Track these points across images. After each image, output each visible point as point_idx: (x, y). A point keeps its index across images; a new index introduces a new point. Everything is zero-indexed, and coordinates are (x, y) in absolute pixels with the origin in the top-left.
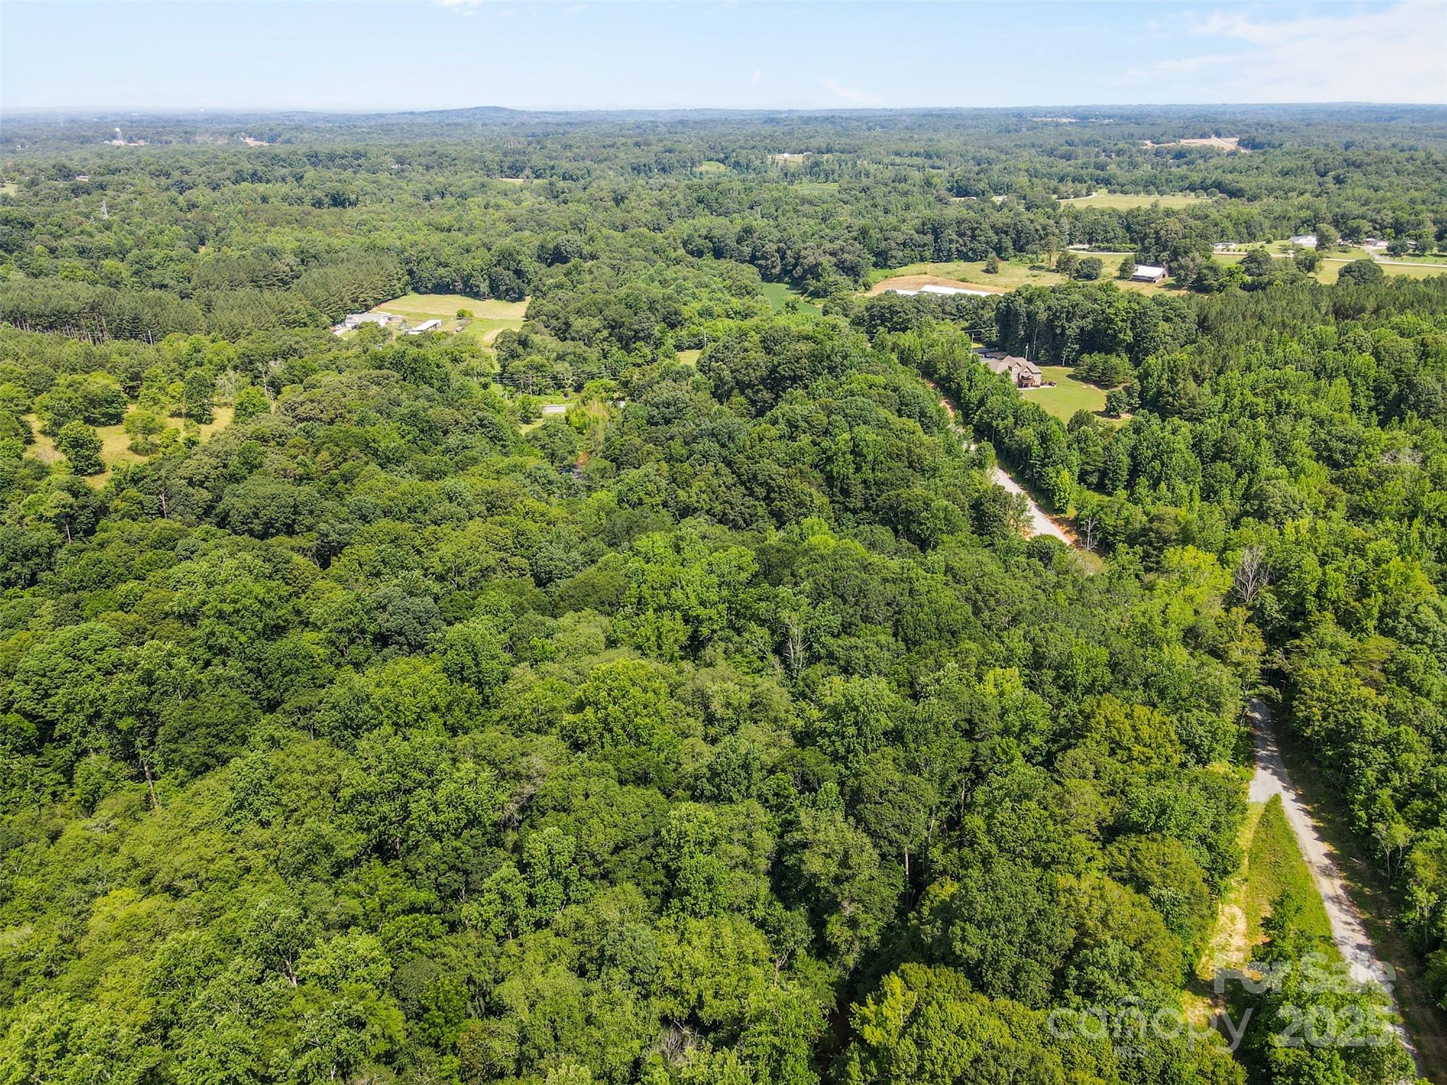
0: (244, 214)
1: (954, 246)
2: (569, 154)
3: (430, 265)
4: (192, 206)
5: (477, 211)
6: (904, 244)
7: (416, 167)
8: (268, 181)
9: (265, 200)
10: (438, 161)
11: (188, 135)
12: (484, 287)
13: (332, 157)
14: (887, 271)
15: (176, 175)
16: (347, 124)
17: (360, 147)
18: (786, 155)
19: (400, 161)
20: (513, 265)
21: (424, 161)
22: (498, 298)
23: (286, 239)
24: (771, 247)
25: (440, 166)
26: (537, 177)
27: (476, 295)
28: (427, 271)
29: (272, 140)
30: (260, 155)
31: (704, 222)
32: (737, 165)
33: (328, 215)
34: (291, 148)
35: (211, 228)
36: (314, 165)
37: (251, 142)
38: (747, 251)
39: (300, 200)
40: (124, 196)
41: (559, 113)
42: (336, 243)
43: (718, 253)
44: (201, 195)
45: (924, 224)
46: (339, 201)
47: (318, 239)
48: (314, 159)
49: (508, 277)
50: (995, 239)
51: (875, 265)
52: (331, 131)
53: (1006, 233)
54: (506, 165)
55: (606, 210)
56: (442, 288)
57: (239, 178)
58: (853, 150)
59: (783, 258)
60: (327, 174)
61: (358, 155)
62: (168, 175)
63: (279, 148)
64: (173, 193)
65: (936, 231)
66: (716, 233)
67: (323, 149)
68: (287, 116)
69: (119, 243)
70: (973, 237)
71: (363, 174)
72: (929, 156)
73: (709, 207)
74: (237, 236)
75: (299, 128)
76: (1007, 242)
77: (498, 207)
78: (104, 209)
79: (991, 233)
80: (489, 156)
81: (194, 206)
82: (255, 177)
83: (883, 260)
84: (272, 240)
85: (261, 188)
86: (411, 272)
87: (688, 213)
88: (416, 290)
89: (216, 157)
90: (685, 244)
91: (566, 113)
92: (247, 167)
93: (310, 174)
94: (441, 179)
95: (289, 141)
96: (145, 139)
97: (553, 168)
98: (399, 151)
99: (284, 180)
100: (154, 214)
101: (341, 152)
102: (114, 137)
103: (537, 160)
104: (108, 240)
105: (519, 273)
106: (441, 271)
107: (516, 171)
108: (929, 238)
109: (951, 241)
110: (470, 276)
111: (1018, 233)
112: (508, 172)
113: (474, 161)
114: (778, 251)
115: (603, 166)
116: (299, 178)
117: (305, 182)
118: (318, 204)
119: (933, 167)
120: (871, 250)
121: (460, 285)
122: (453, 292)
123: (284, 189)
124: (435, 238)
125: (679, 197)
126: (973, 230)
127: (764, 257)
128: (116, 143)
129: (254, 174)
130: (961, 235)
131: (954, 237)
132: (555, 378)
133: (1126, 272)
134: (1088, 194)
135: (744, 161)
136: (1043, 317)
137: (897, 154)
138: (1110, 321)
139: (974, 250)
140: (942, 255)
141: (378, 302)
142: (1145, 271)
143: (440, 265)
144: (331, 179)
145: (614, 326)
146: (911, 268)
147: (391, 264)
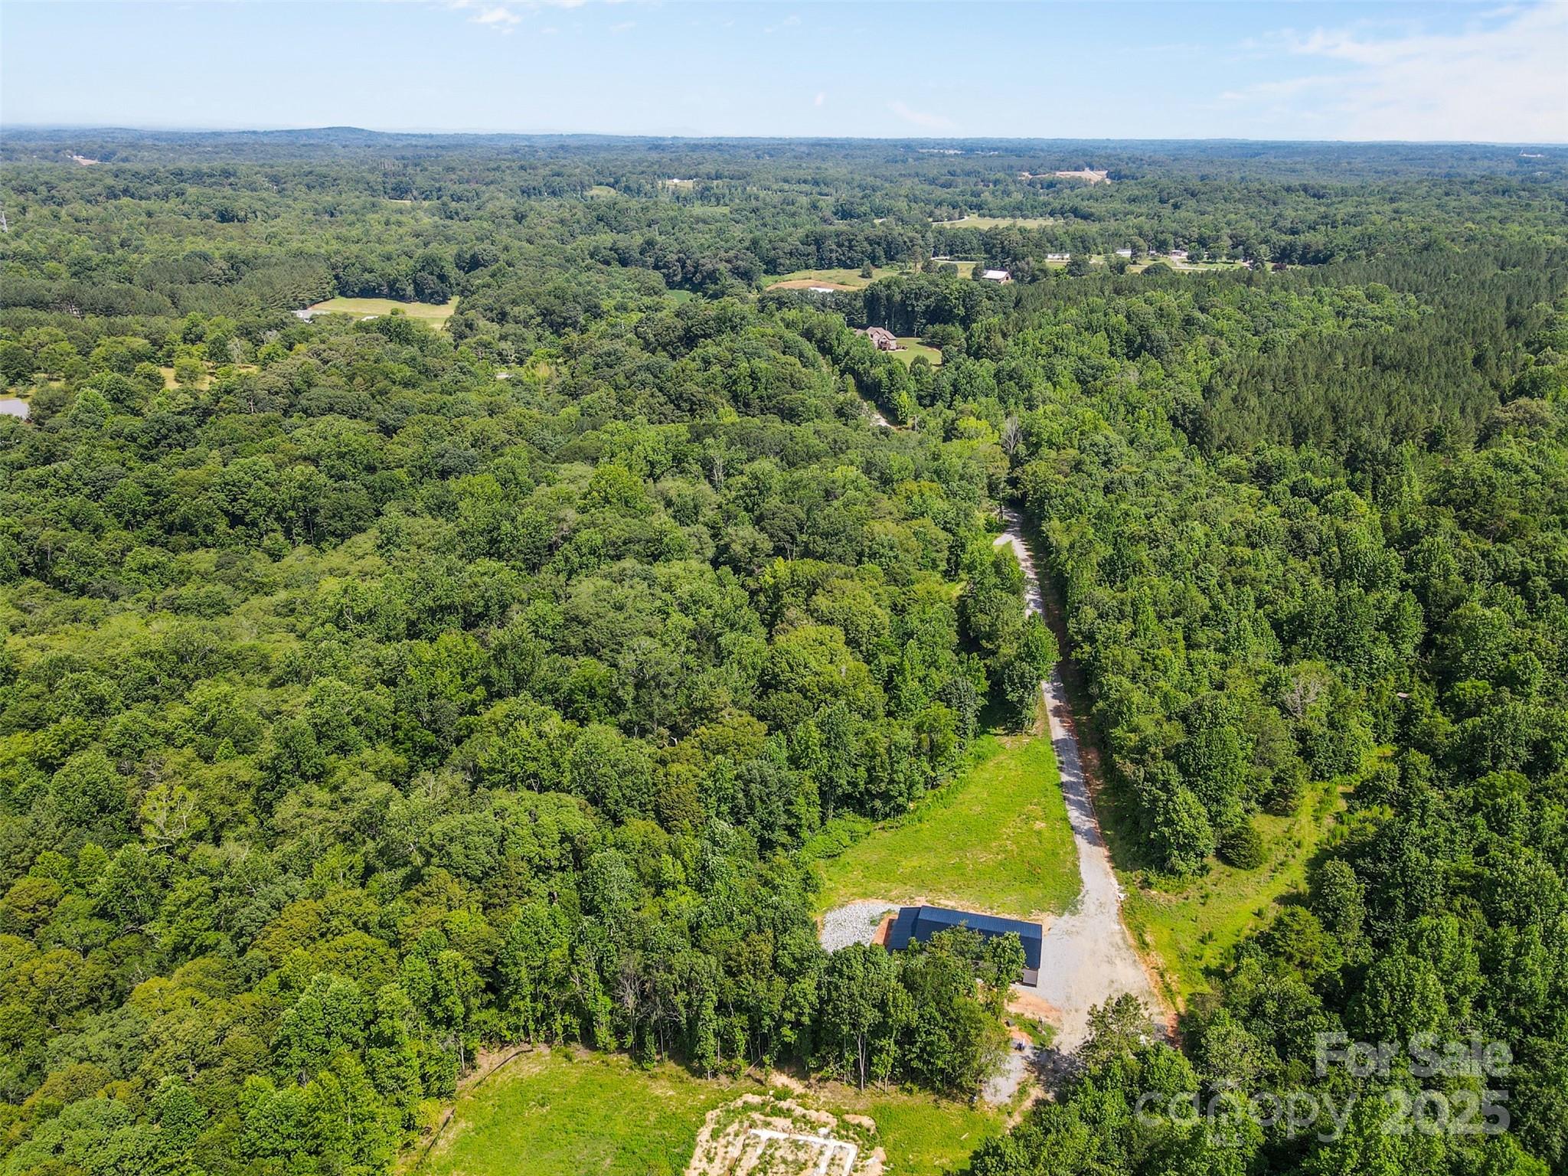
1: (834, 255)
2: (453, 176)
3: (355, 271)
6: (791, 254)
10: (319, 180)
12: (410, 291)
14: (776, 277)
18: (676, 181)
19: (274, 179)
20: (437, 271)
21: (302, 180)
22: (423, 301)
23: (213, 247)
24: (672, 257)
25: (322, 185)
26: (423, 198)
27: (402, 298)
28: (352, 276)
31: (606, 238)
36: (185, 182)
37: (81, 160)
38: (651, 261)
41: (424, 136)
43: (624, 262)
45: (807, 236)
46: (227, 217)
49: (432, 281)
50: (869, 249)
51: (766, 272)
53: (879, 244)
54: (389, 187)
56: (369, 292)
58: (742, 177)
59: (683, 267)
60: (208, 190)
65: (818, 241)
66: (620, 245)
70: (851, 248)
73: (608, 225)
76: (879, 251)
77: (399, 224)
79: (865, 244)
80: (370, 177)
83: (772, 267)
84: (202, 248)
86: (337, 278)
88: (343, 294)
90: (592, 254)
91: (431, 136)
94: (328, 199)
95: (126, 160)
97: (439, 189)
103: (422, 181)
105: (443, 278)
106: (367, 276)
107: (399, 192)
108: (813, 248)
109: (831, 251)
110: (395, 280)
111: (889, 244)
112: (394, 193)
113: (357, 182)
114: (679, 260)
115: (491, 188)
119: (821, 194)
120: (762, 259)
121: (385, 289)
122: (380, 296)
125: (580, 215)
126: (850, 241)
127: (665, 266)
130: (840, 245)
131: (834, 247)
132: (500, 354)
133: (976, 274)
134: (961, 218)
135: (634, 186)
136: (898, 298)
137: (786, 181)
138: (946, 298)
139: (851, 259)
140: (824, 263)
141: (313, 303)
142: (992, 274)
143: (365, 270)
144: (221, 196)
145: (546, 313)
146: (798, 274)
147: (322, 270)
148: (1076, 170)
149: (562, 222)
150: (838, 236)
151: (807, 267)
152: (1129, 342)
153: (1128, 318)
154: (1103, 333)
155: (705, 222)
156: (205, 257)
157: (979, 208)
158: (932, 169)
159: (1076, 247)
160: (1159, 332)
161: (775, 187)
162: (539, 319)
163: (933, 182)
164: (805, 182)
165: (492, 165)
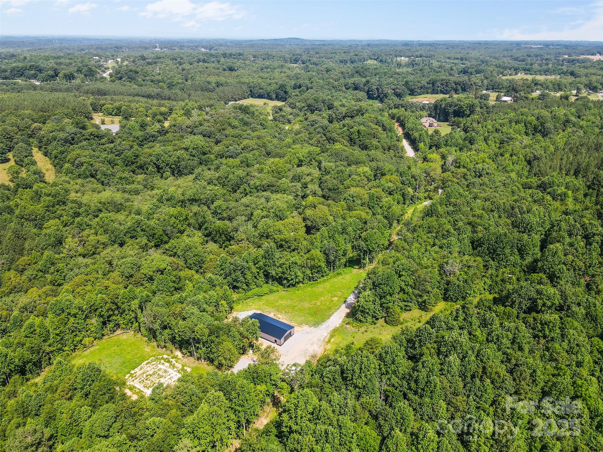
0: (200, 72)
1: (439, 89)
2: (317, 56)
3: (257, 89)
4: (183, 70)
5: (277, 74)
6: (421, 88)
7: (260, 59)
8: (208, 63)
9: (207, 68)
10: (268, 57)
11: (181, 47)
12: (274, 96)
13: (231, 55)
14: (413, 97)
15: (179, 59)
16: (238, 43)
17: (241, 52)
18: (403, 58)
19: (254, 57)
20: (284, 89)
21: (263, 57)
22: (278, 100)
23: (213, 79)
24: (374, 87)
25: (268, 59)
26: (303, 64)
27: (271, 99)
28: (256, 91)
29: (210, 49)
30: (206, 54)
31: (356, 79)
32: (381, 61)
33: (227, 73)
34: (216, 52)
35: (190, 76)
36: (224, 57)
37: (203, 50)
38: (366, 88)
39: (218, 69)
40: (163, 66)
42: (228, 81)
43: (356, 89)
44: (187, 66)
45: (430, 81)
46: (231, 69)
47: (222, 79)
48: (224, 55)
49: (282, 93)
50: (455, 86)
51: (410, 94)
52: (232, 46)
53: (460, 85)
54: (292, 59)
55: (322, 74)
56: (260, 97)
57: (199, 61)
58: (431, 57)
59: (378, 91)
60: (228, 60)
61: (240, 54)
62: (176, 60)
63: (213, 52)
64: (178, 65)
65: (433, 83)
66: (356, 82)
67: (228, 52)
68: (216, 40)
69: (163, 79)
70: (447, 86)
71: (241, 61)
72: (462, 60)
73: (360, 75)
74: (198, 78)
75: (221, 45)
76: (459, 87)
77: (285, 72)
78: (158, 69)
79: (453, 84)
80: (287, 56)
81: (184, 70)
82: (204, 61)
83: (412, 93)
84: (209, 79)
85: (206, 64)
86: (251, 91)
87: (352, 76)
88: (252, 97)
89: (191, 54)
90: (345, 86)
92: (201, 57)
93: (222, 60)
94: (268, 63)
95: (216, 50)
96: (167, 48)
97: (310, 60)
98: (254, 53)
99: (214, 62)
100: (172, 71)
101: (234, 53)
102: (156, 47)
103: (305, 57)
104: (160, 78)
105: (286, 92)
106: (261, 91)
107: (296, 61)
108: (431, 85)
109: (438, 87)
110: (270, 93)
111: (464, 85)
112: (293, 62)
113: (281, 57)
114: (377, 89)
115: (329, 60)
116: (219, 62)
117: (221, 63)
118: (225, 70)
120: (408, 89)
121: (266, 96)
122: (264, 98)
123: (213, 65)
124: (260, 80)
125: (349, 70)
126: (447, 83)
127: (372, 91)
128: (157, 49)
129: (204, 60)
130: (442, 84)
131: (440, 85)
132: (288, 120)
133: (498, 99)
134: (516, 74)
135: (384, 60)
136: (443, 106)
137: (449, 58)
138: (462, 107)
139: (447, 90)
140: (434, 92)
141: (240, 99)
142: (505, 98)
143: (260, 89)
144: (230, 62)
145: (309, 106)
146: (423, 96)
147: (245, 88)
148: (592, 55)
149: (342, 73)
150: (442, 81)
151: (427, 93)
153: (538, 119)
154: (523, 124)
155: (398, 74)
156: (209, 83)
157: (527, 71)
159: (554, 88)
161: (443, 61)
162: (306, 108)
163: (516, 59)
164: (457, 59)
165: (334, 52)
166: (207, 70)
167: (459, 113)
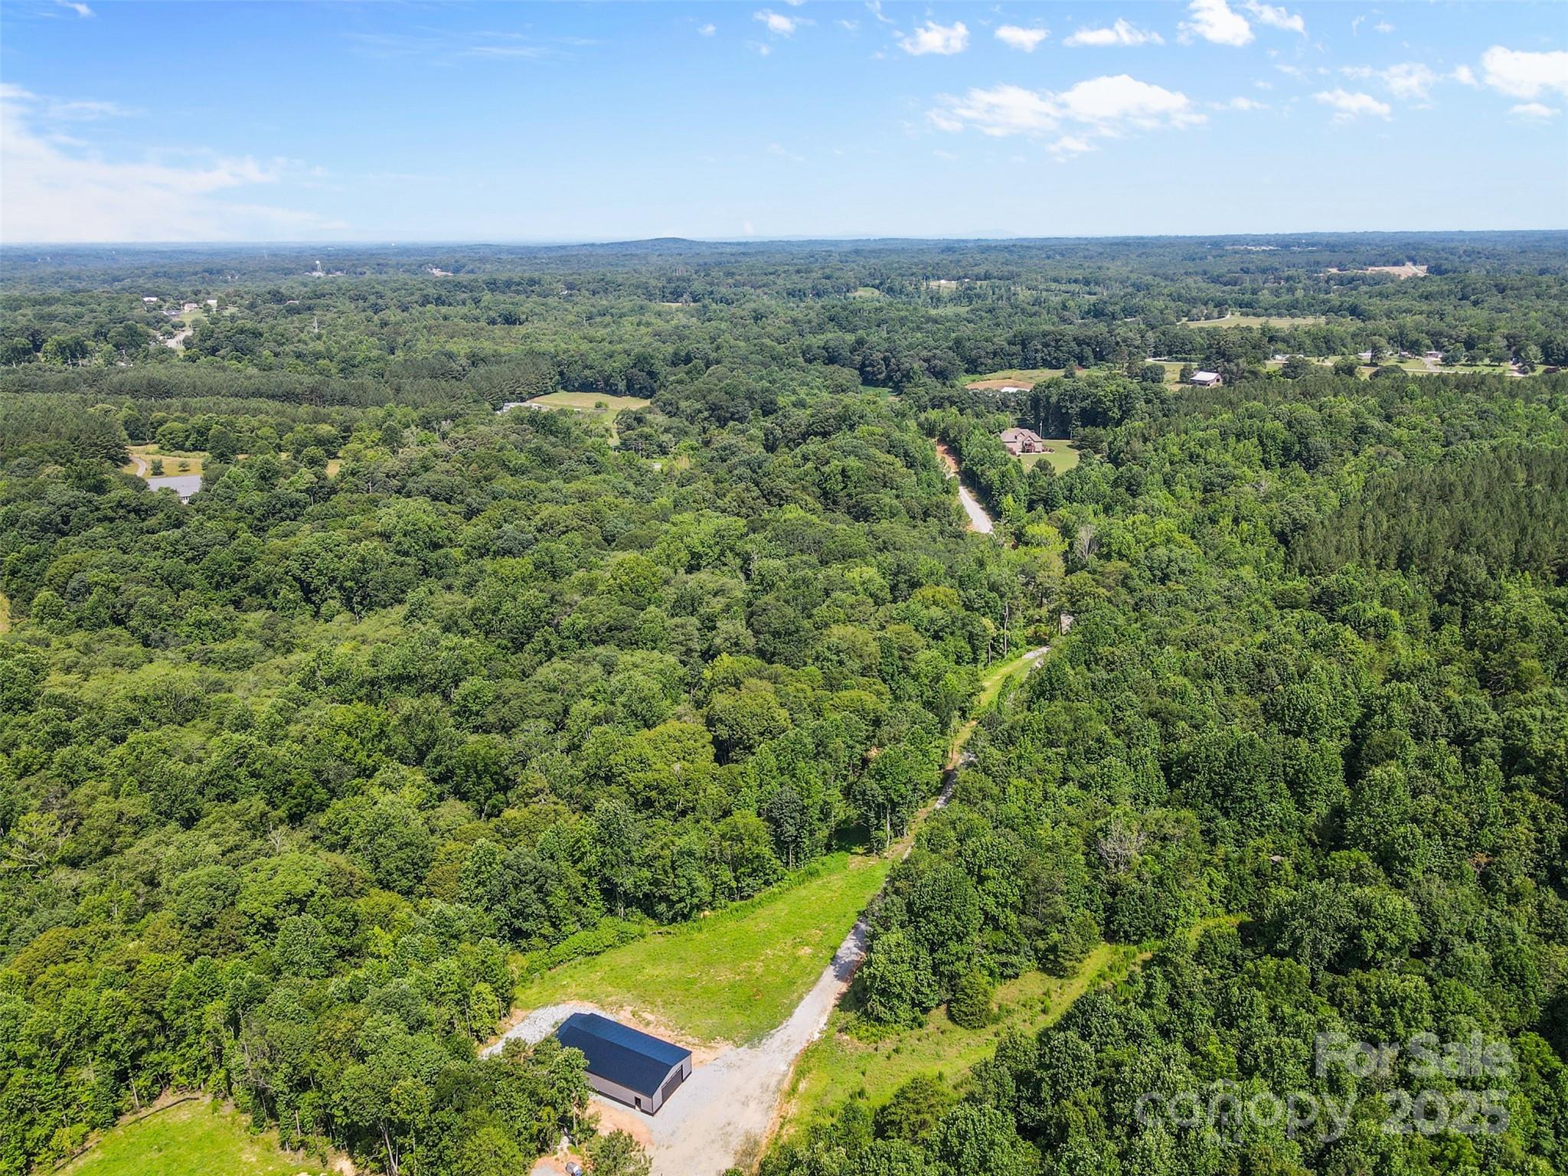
0: (429, 329)
1: (1039, 355)
2: (730, 281)
3: (578, 367)
4: (384, 324)
5: (629, 328)
6: (995, 354)
7: (584, 291)
8: (450, 305)
9: (446, 318)
10: (605, 286)
11: (381, 267)
12: (622, 386)
13: (509, 284)
14: (976, 377)
15: (372, 299)
17: (536, 275)
18: (943, 282)
19: (570, 287)
20: (647, 368)
21: (591, 287)
22: (633, 395)
23: (461, 347)
24: (878, 356)
25: (606, 291)
26: (695, 301)
27: (615, 392)
28: (574, 373)
29: (456, 271)
30: (444, 283)
31: (830, 336)
32: (891, 290)
33: (498, 330)
34: (472, 276)
35: (401, 340)
36: (492, 290)
37: (437, 272)
38: (858, 359)
39: (477, 319)
40: (330, 315)
42: (502, 350)
43: (831, 360)
44: (393, 315)
45: (1015, 336)
46: (510, 320)
47: (487, 346)
48: (493, 285)
49: (642, 377)
50: (1077, 349)
51: (967, 371)
52: (512, 262)
53: (1088, 345)
54: (667, 291)
55: (744, 326)
56: (587, 387)
57: (425, 301)
59: (887, 366)
60: (501, 297)
61: (532, 282)
62: (365, 300)
63: (463, 277)
64: (370, 313)
65: (1024, 341)
66: (831, 344)
67: (503, 276)
68: (472, 248)
69: (328, 350)
70: (1057, 348)
71: (535, 298)
72: (1087, 283)
73: (840, 326)
74: (421, 344)
75: (483, 260)
76: (1088, 351)
77: (648, 324)
78: (315, 324)
79: (1073, 344)
80: (653, 282)
81: (386, 324)
82: (439, 301)
83: (974, 367)
84: (451, 347)
85: (444, 310)
86: (561, 374)
87: (820, 329)
88: (565, 388)
89: (406, 284)
90: (804, 353)
92: (432, 291)
93: (487, 297)
94: (604, 302)
95: (472, 271)
96: (342, 270)
97: (712, 293)
98: (570, 279)
99: (464, 303)
100: (353, 329)
101: (517, 280)
102: (314, 269)
103: (698, 286)
104: (320, 346)
105: (652, 374)
106: (587, 372)
107: (676, 295)
108: (1019, 347)
109: (1037, 351)
110: (610, 376)
111: (1099, 345)
112: (670, 297)
113: (637, 287)
114: (885, 359)
115: (759, 291)
116: (477, 301)
117: (482, 304)
118: (493, 322)
120: (963, 358)
121: (601, 384)
122: (596, 390)
123: (464, 310)
124: (585, 346)
125: (812, 315)
126: (1057, 341)
127: (871, 365)
128: (316, 274)
129: (439, 298)
130: (1046, 345)
131: (1039, 347)
132: (660, 446)
133: (1185, 376)
134: (1221, 316)
135: (897, 287)
136: (1054, 400)
137: (1056, 280)
138: (1100, 401)
139: (1057, 359)
140: (1028, 364)
141: (532, 396)
142: (1201, 376)
143: (586, 367)
144: (505, 301)
145: (713, 408)
146: (1000, 374)
147: (545, 366)
148: (1396, 264)
149: (794, 322)
150: (1044, 336)
151: (1011, 367)
152: (1286, 450)
153: (1289, 425)
154: (1255, 441)
155: (936, 322)
156: (450, 356)
157: (1248, 306)
158: (1221, 268)
159: (1317, 347)
160: (1319, 440)
161: (1041, 287)
162: (706, 414)
163: (1216, 280)
164: (1076, 281)
165: (771, 270)
166: (447, 323)
167: (1094, 416)
